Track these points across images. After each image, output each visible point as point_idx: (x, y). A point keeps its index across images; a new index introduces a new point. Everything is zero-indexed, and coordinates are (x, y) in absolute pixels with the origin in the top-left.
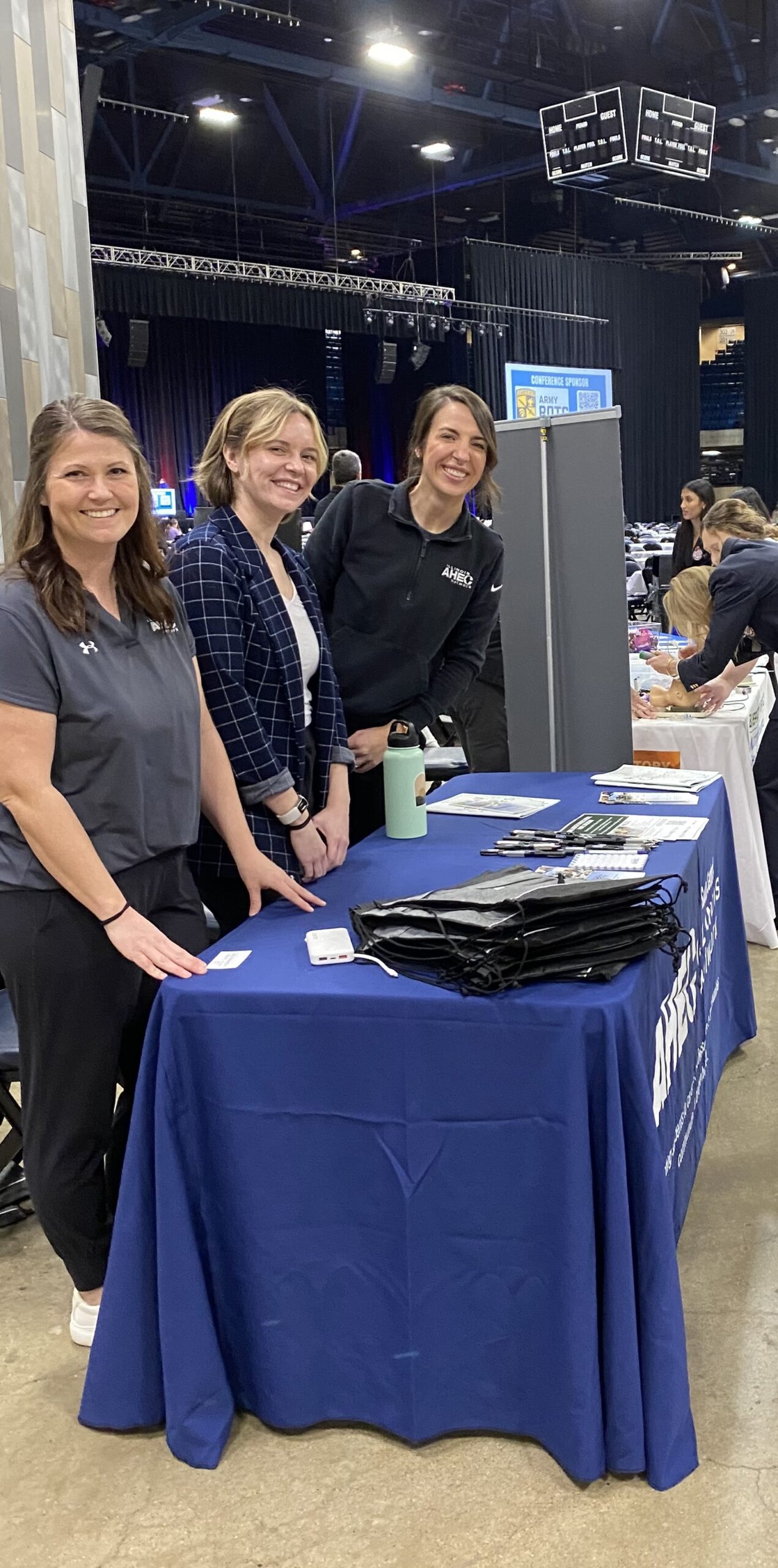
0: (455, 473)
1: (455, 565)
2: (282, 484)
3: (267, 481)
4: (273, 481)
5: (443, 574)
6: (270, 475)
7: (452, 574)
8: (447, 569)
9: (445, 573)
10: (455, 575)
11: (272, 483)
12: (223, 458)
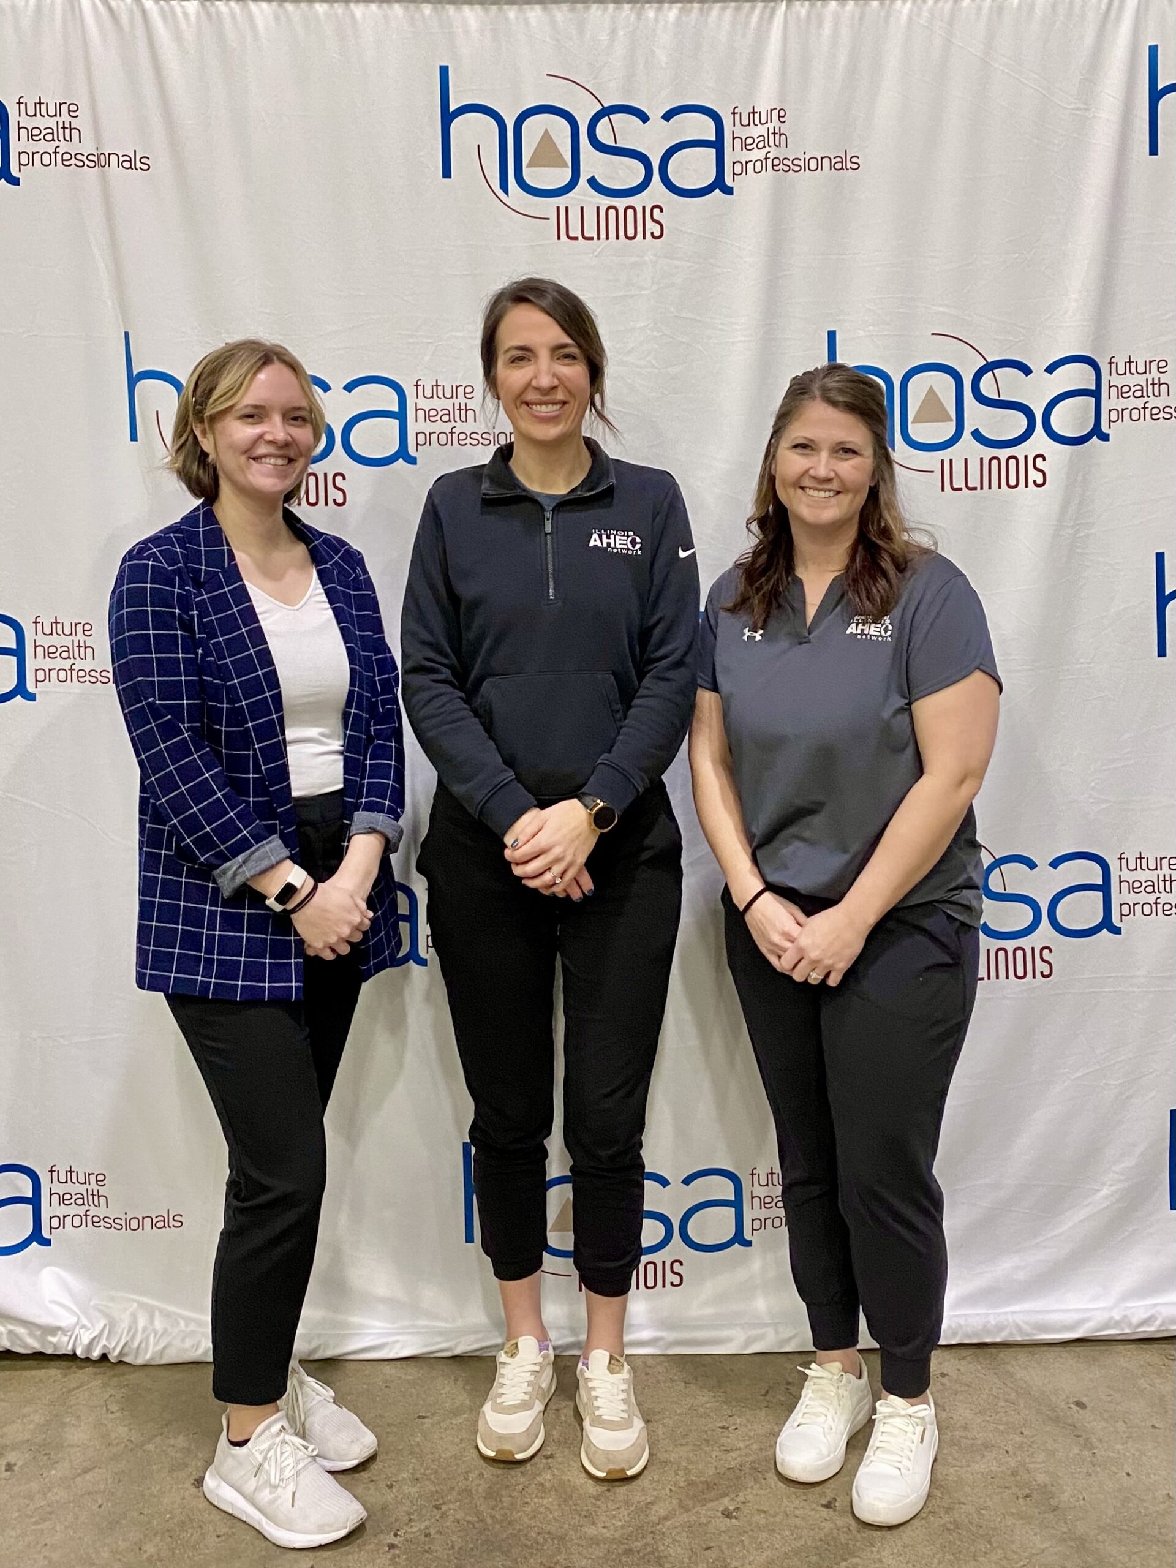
0: (544, 408)
1: (606, 527)
2: (263, 460)
3: (243, 459)
4: (254, 459)
5: (592, 544)
6: (246, 452)
7: (605, 540)
8: (595, 536)
9: (594, 541)
10: (612, 541)
11: (252, 461)
12: (195, 437)
